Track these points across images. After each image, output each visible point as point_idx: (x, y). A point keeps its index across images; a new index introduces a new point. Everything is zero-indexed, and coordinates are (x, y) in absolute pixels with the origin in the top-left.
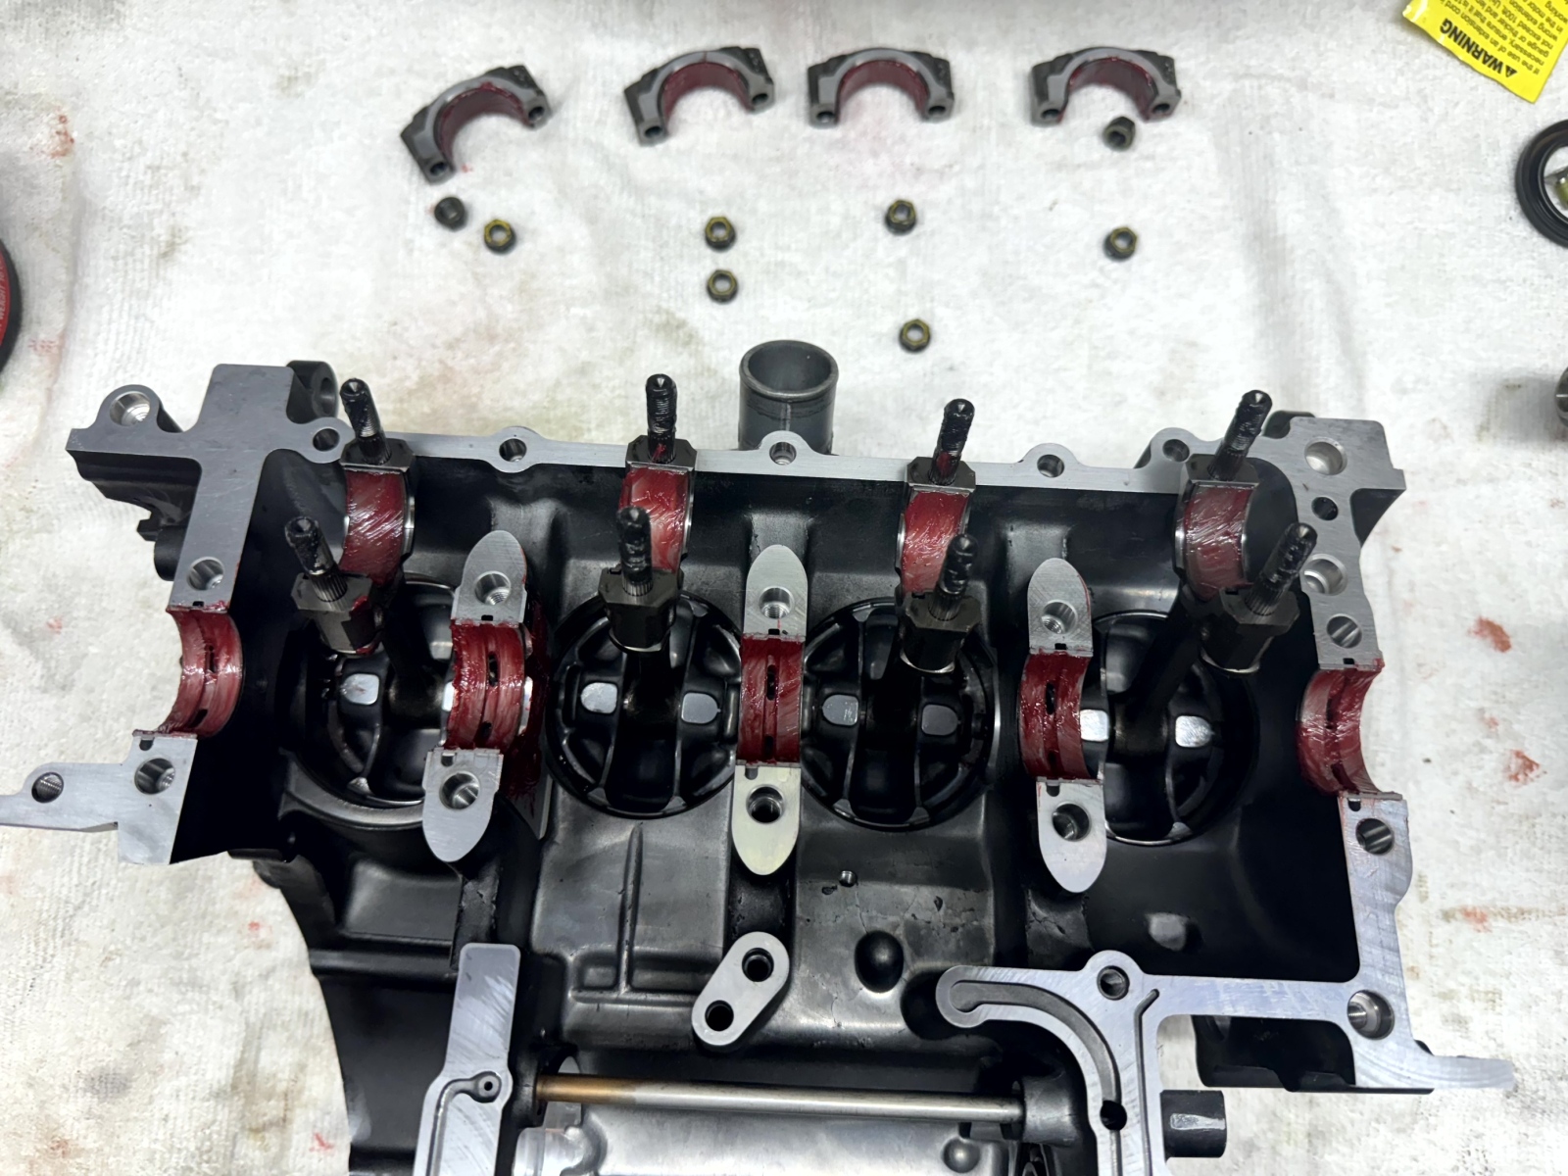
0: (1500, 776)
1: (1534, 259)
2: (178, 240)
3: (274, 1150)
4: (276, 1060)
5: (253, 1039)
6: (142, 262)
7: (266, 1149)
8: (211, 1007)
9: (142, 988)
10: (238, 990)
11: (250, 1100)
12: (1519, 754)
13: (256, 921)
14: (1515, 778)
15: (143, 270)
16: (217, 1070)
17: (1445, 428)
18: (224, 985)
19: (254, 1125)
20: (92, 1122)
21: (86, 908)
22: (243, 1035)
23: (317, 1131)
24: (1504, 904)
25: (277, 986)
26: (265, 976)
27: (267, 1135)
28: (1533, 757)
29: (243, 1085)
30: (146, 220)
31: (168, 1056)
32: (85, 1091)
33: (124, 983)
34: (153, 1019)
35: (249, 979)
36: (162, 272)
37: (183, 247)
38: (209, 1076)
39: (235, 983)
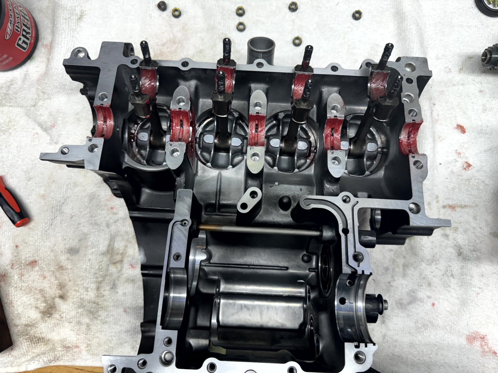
0: (461, 169)
1: (478, 19)
2: (83, 14)
3: (119, 268)
4: (119, 245)
5: (112, 239)
6: (73, 20)
7: (117, 268)
8: (101, 230)
9: (81, 225)
10: (108, 226)
11: (112, 256)
12: (466, 163)
13: (113, 207)
14: (465, 169)
15: (73, 23)
16: (103, 247)
17: (450, 69)
18: (104, 224)
19: (114, 262)
20: (69, 261)
21: (65, 204)
22: (110, 238)
23: (131, 263)
24: (461, 204)
25: (119, 225)
26: (116, 221)
27: (117, 264)
28: (471, 163)
29: (110, 251)
30: (74, 8)
31: (89, 243)
32: (67, 253)
33: (76, 224)
34: (85, 233)
35: (111, 223)
36: (79, 24)
37: (85, 16)
38: (101, 249)
39: (107, 224)
